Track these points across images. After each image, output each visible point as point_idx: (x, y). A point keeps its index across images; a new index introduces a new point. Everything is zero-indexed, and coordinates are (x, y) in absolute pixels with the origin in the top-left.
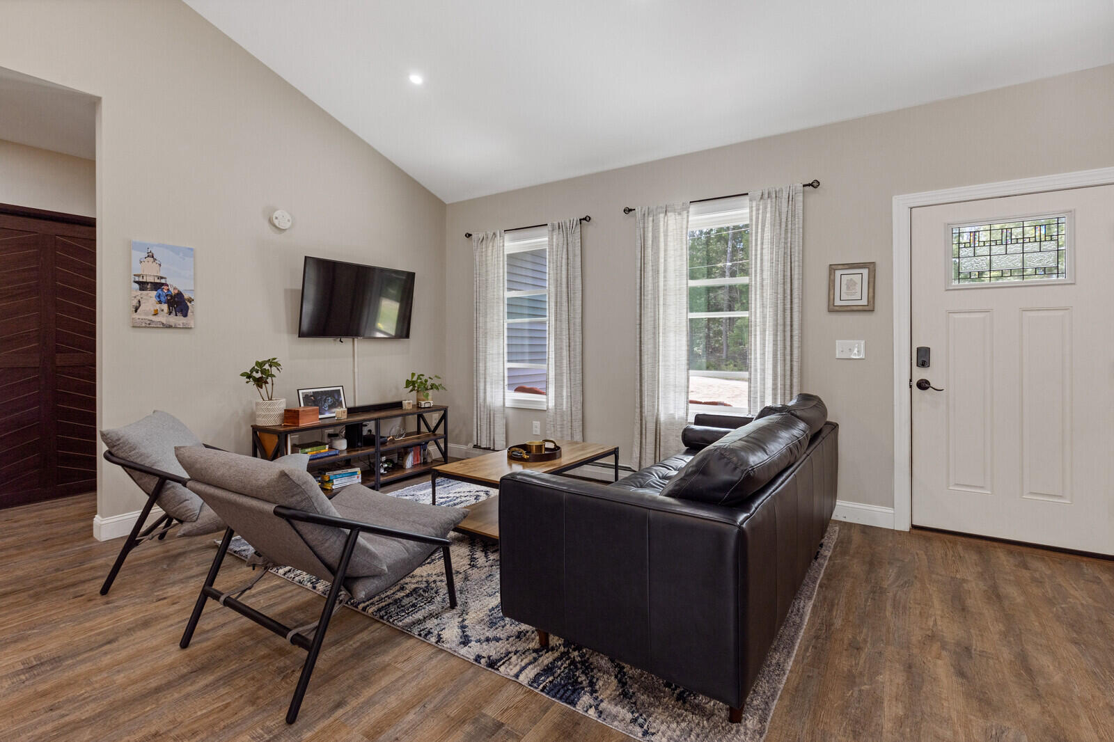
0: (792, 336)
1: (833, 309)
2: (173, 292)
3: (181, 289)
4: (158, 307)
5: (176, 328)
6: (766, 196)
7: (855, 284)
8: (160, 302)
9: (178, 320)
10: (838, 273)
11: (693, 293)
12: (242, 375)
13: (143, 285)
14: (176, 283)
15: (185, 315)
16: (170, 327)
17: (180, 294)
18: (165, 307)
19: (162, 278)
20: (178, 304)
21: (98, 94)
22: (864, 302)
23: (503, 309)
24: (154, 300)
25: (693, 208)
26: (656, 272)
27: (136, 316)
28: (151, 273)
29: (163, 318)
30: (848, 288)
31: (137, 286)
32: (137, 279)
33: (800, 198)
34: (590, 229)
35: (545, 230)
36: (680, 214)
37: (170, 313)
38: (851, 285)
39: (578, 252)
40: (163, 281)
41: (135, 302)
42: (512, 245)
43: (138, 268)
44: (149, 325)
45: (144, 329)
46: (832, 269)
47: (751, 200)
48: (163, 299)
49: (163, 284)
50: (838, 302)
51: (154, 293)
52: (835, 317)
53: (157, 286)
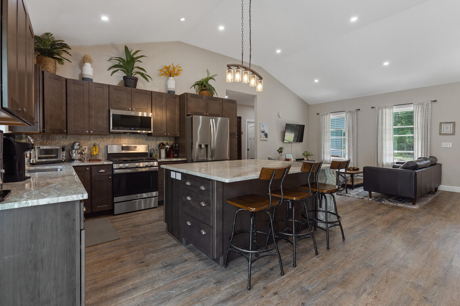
0: (427, 142)
1: (441, 134)
6: (419, 104)
7: (448, 127)
10: (443, 125)
11: (395, 129)
12: (277, 150)
15: (267, 138)
17: (266, 133)
19: (264, 130)
20: (266, 135)
21: (256, 95)
22: (451, 132)
23: (330, 134)
24: (263, 135)
25: (394, 107)
26: (382, 124)
27: (261, 138)
30: (446, 129)
31: (261, 132)
33: (430, 105)
34: (359, 112)
35: (344, 112)
36: (390, 109)
37: (265, 137)
38: (447, 128)
39: (356, 118)
42: (332, 117)
43: (261, 129)
45: (262, 141)
46: (441, 123)
47: (414, 105)
50: (442, 132)
51: (263, 133)
52: (441, 136)
53: (264, 132)
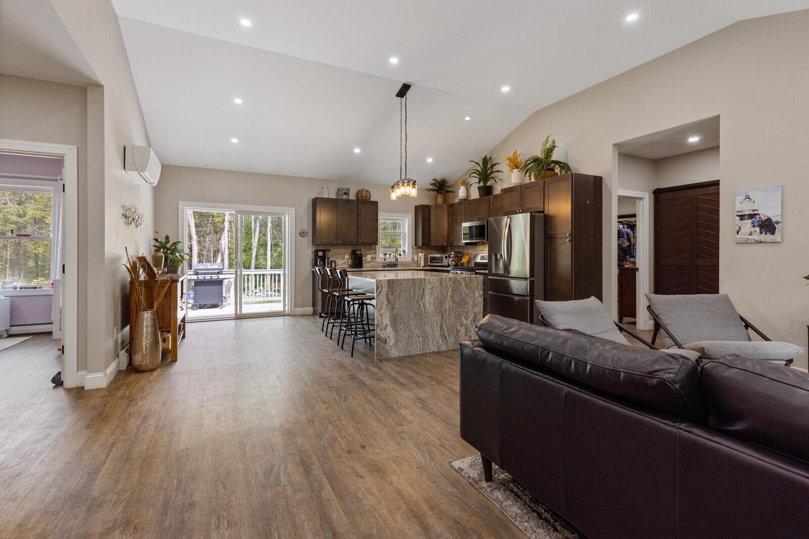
2: (764, 218)
3: (770, 215)
4: (752, 229)
5: (765, 242)
8: (754, 226)
9: (768, 237)
12: (805, 278)
13: (742, 217)
14: (765, 212)
15: (773, 233)
16: (761, 242)
17: (769, 220)
18: (757, 229)
19: (755, 210)
20: (768, 226)
21: (718, 115)
24: (751, 225)
27: (737, 236)
28: (747, 209)
29: (757, 236)
31: (738, 218)
32: (738, 214)
37: (761, 233)
40: (756, 212)
41: (737, 228)
43: (739, 207)
44: (746, 242)
45: (743, 244)
48: (756, 224)
49: (756, 214)
51: (750, 221)
